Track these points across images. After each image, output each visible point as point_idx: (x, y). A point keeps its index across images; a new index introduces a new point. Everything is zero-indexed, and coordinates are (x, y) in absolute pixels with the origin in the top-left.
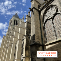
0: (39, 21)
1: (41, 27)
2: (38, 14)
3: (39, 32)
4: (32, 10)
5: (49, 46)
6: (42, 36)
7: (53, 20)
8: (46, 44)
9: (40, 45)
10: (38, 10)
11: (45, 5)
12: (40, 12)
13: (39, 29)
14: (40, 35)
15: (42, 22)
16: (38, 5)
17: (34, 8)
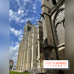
0: (50, 25)
1: (52, 31)
2: (49, 19)
3: (51, 35)
4: (42, 16)
5: (62, 48)
6: (54, 39)
7: (63, 23)
8: (59, 46)
9: (52, 48)
10: (49, 15)
11: (55, 9)
12: (50, 17)
13: (51, 32)
14: (52, 38)
15: (53, 26)
16: (48, 10)
17: (44, 13)
